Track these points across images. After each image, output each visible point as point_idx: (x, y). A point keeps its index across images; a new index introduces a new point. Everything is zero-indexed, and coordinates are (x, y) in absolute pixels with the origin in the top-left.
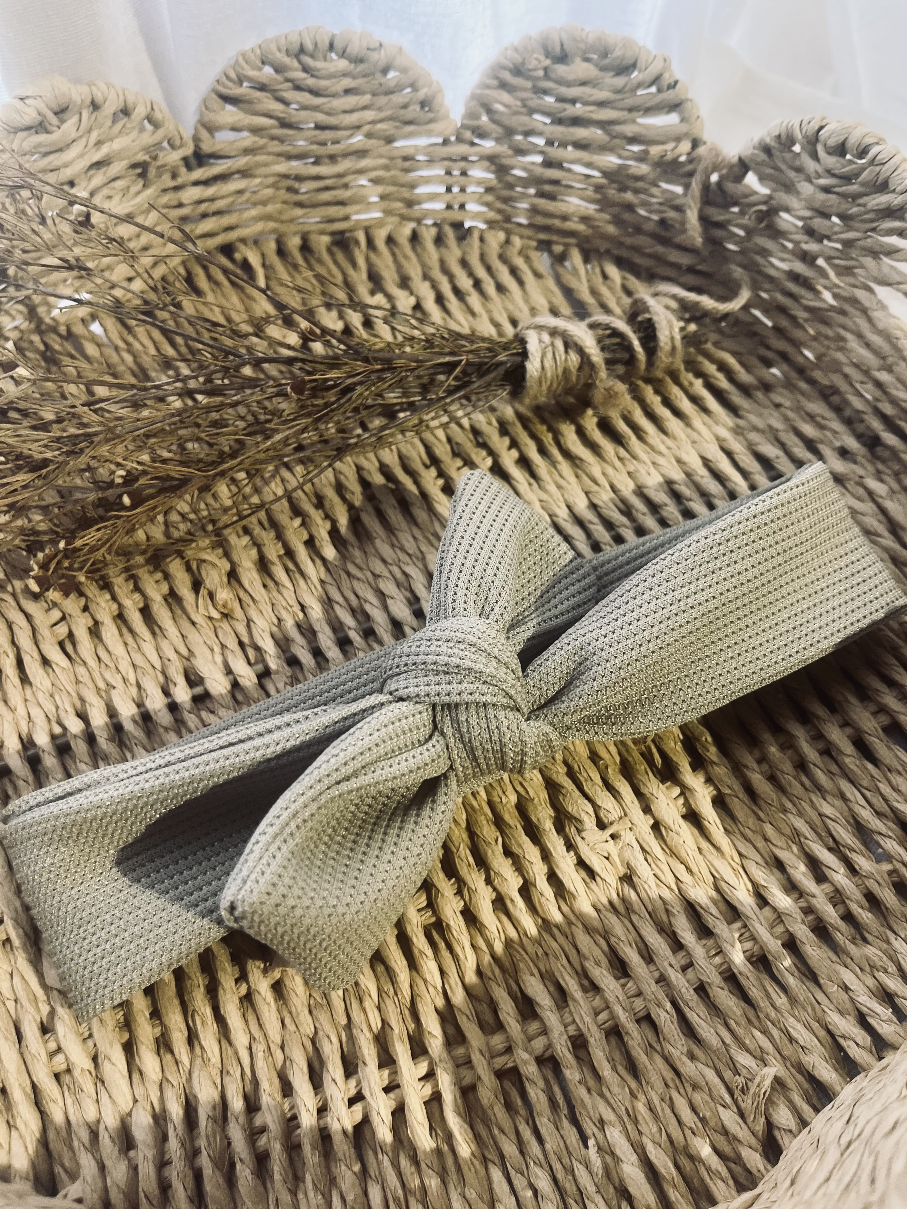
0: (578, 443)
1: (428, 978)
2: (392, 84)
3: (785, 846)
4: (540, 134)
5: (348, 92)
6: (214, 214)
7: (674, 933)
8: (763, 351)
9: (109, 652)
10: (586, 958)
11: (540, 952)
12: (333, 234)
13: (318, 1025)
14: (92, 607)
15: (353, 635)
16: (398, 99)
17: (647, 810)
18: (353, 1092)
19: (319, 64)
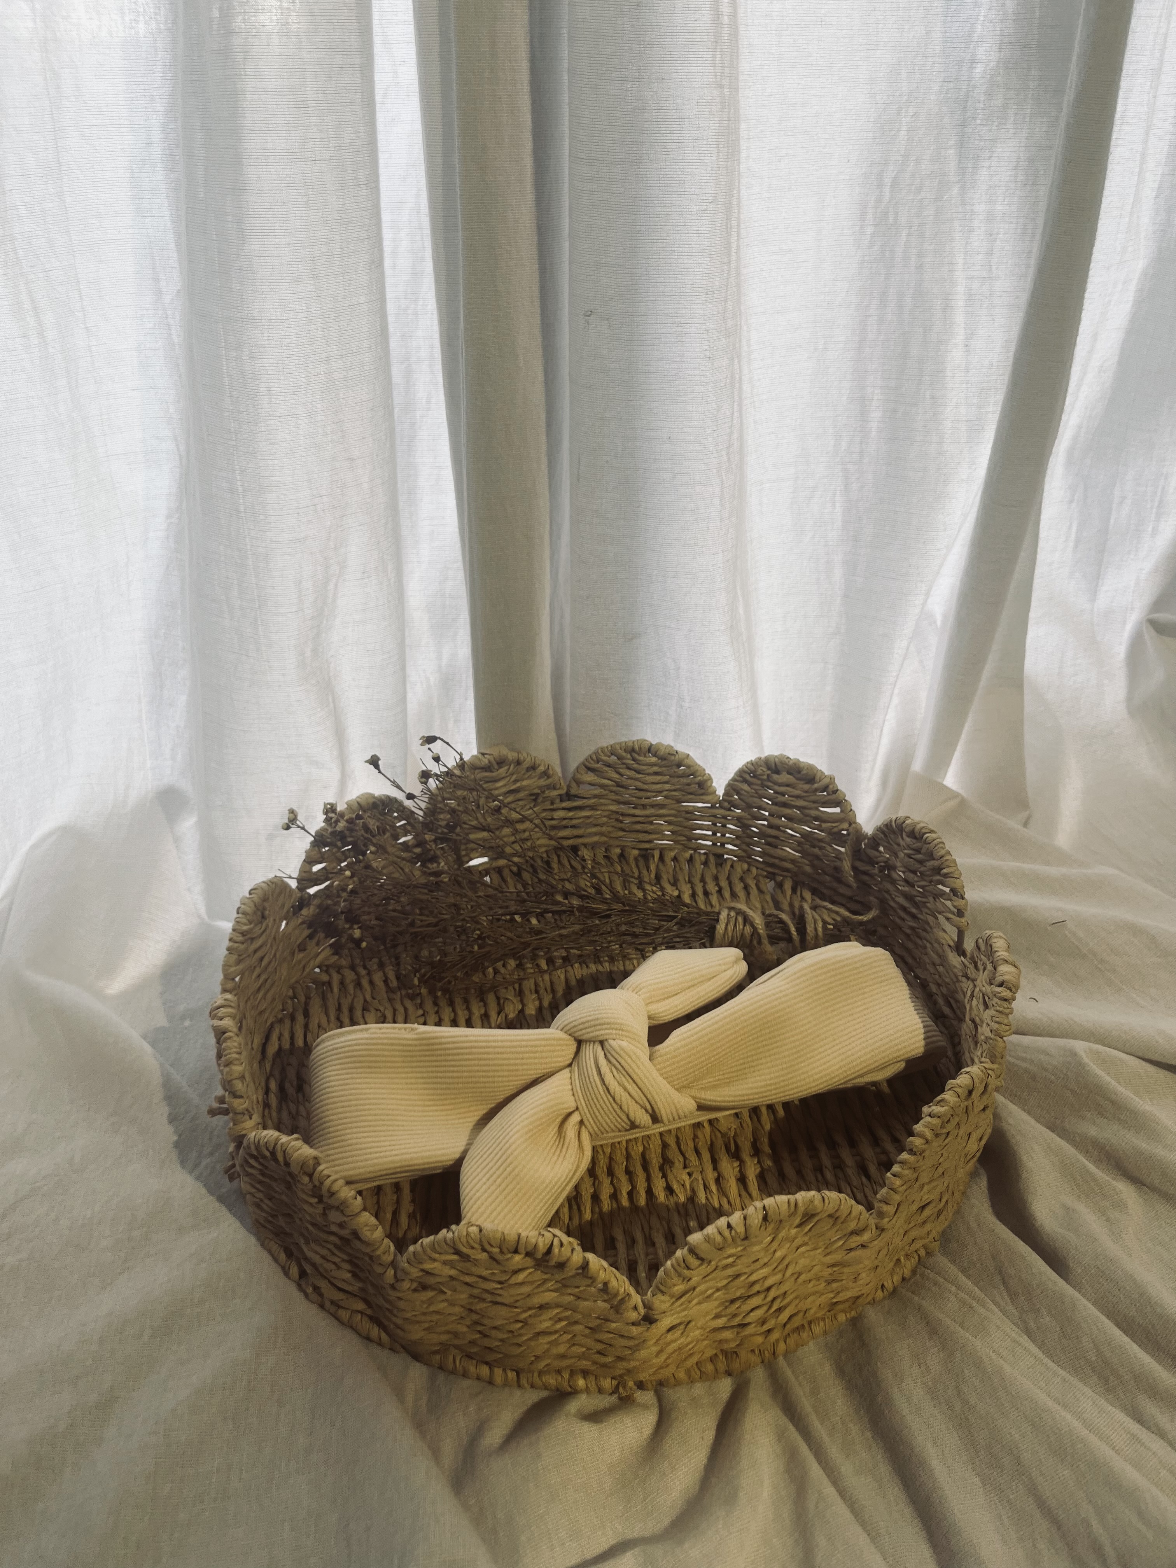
2: (680, 773)
4: (766, 809)
5: (656, 773)
6: (571, 827)
11: (628, 1219)
16: (685, 780)
19: (641, 758)
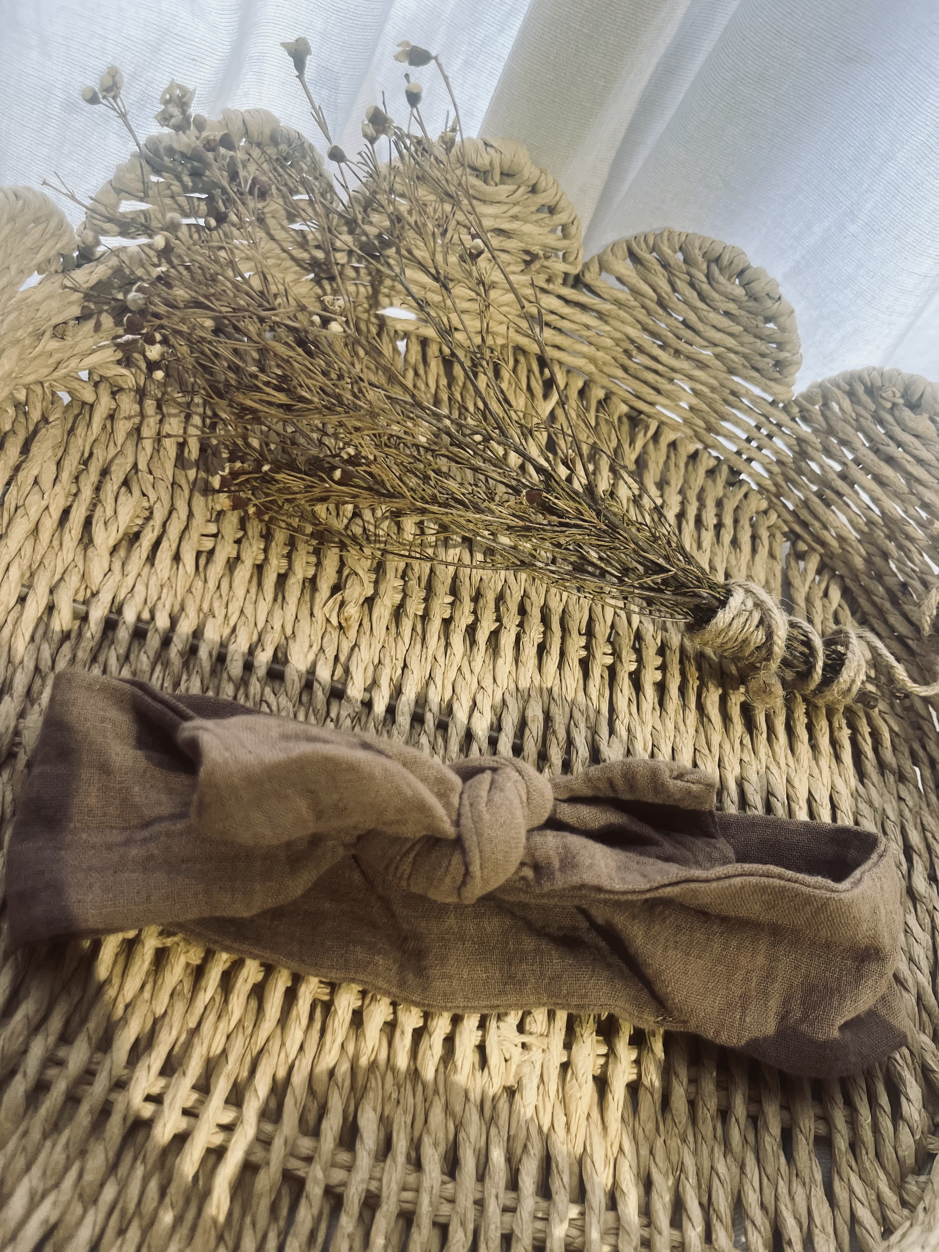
0: (717, 705)
1: (288, 1044)
2: (766, 332)
3: (664, 1171)
4: (853, 450)
5: (727, 314)
6: (556, 329)
7: (517, 1171)
8: (917, 746)
9: (231, 587)
10: (428, 1132)
11: (394, 1096)
12: (632, 408)
13: (169, 1012)
14: (245, 544)
15: (429, 717)
16: (761, 346)
17: (568, 1046)
18: (155, 1090)
19: (722, 279)
